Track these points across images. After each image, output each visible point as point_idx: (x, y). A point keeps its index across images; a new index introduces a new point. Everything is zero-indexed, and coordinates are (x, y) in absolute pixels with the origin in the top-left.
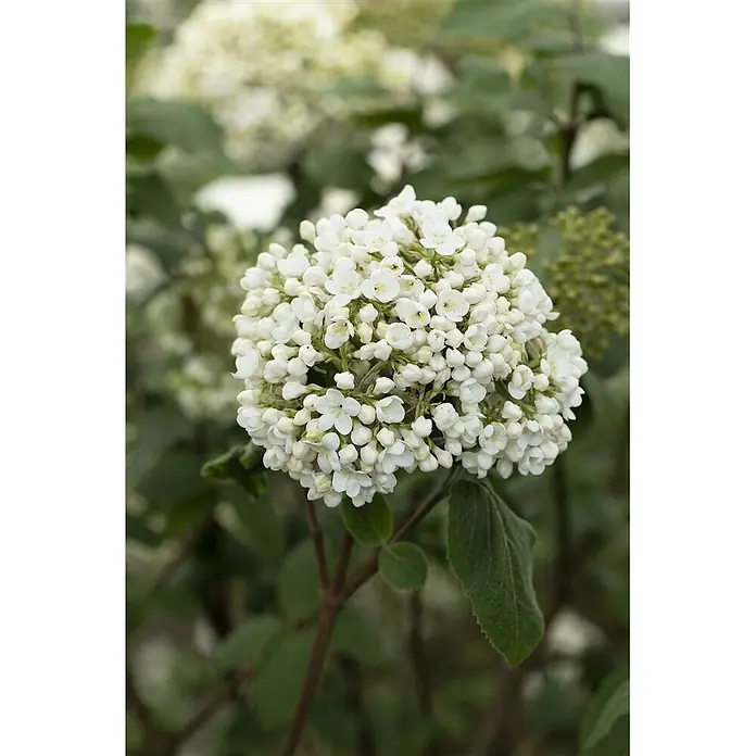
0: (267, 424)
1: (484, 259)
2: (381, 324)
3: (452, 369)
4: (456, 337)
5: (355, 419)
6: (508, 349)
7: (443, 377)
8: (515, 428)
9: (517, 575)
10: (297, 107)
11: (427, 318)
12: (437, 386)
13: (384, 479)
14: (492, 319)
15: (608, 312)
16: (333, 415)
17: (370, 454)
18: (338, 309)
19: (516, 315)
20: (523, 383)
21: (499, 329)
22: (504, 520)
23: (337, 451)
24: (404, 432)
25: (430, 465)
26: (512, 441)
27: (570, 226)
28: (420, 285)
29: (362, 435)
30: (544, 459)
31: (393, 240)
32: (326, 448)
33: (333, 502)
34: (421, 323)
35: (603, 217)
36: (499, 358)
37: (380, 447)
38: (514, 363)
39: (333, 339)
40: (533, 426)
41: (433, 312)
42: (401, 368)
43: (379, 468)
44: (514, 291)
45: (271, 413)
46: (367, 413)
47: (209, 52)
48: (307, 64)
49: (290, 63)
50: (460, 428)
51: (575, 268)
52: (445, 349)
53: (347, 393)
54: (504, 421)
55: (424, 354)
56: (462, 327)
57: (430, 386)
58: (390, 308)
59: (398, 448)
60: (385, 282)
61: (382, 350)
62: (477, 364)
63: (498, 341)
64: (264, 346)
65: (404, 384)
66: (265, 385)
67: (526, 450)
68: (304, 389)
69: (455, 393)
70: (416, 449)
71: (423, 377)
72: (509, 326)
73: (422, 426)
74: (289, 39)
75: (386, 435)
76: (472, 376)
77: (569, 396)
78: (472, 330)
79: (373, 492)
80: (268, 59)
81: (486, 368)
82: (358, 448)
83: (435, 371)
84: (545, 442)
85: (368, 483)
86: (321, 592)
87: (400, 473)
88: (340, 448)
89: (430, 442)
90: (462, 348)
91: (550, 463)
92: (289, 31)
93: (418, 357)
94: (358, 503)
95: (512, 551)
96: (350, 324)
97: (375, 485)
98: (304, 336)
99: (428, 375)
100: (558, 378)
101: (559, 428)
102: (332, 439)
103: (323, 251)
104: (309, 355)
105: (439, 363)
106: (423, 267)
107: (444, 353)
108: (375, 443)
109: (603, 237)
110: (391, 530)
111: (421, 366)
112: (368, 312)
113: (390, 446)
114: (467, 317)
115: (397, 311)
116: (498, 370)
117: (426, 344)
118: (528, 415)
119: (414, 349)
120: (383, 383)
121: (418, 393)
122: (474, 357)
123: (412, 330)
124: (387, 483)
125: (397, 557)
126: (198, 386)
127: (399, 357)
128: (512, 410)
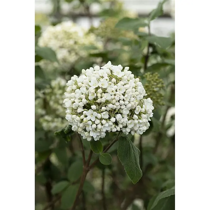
0: (73, 119)
1: (129, 79)
2: (103, 94)
3: (121, 105)
4: (122, 97)
5: (96, 117)
6: (135, 101)
7: (119, 107)
8: (136, 121)
9: (136, 160)
10: (73, 54)
11: (115, 92)
12: (117, 110)
13: (103, 133)
14: (131, 93)
15: (158, 99)
16: (91, 116)
17: (99, 126)
18: (92, 90)
19: (137, 93)
20: (138, 110)
21: (133, 96)
22: (132, 146)
23: (91, 126)
24: (108, 121)
25: (114, 130)
26: (135, 125)
27: (148, 77)
28: (113, 84)
29: (98, 122)
30: (143, 130)
31: (106, 73)
32: (88, 125)
33: (89, 139)
34: (113, 94)
35: (157, 75)
36: (133, 103)
37: (102, 125)
38: (136, 105)
39: (91, 97)
40: (141, 121)
41: (116, 91)
42: (108, 105)
43: (102, 130)
44: (136, 87)
45: (74, 116)
46: (99, 116)
47: (50, 39)
48: (76, 43)
49: (71, 42)
50: (122, 120)
51: (150, 87)
52: (119, 100)
53: (94, 111)
54: (133, 119)
55: (114, 101)
56: (124, 95)
57: (115, 110)
58: (105, 90)
59: (107, 125)
60: (104, 83)
61: (103, 100)
62: (127, 104)
63: (132, 99)
64: (73, 100)
65: (108, 109)
66: (73, 109)
67: (138, 128)
68: (83, 110)
69: (121, 112)
70: (111, 126)
71: (113, 107)
72: (135, 95)
73: (113, 120)
74: (71, 36)
75: (104, 122)
76: (126, 108)
77: (150, 114)
78: (126, 96)
79: (100, 137)
80: (66, 41)
81: (129, 106)
82: (97, 125)
83: (116, 106)
84: (143, 126)
85: (98, 134)
86: (83, 166)
87: (107, 132)
88: (92, 125)
89: (115, 124)
90: (124, 100)
91: (144, 132)
92: (71, 34)
93: (112, 102)
94: (96, 140)
95: (134, 154)
96: (95, 94)
97: (100, 135)
98: (83, 96)
99: (115, 107)
100: (147, 109)
101: (147, 123)
102: (90, 123)
103: (88, 76)
104: (85, 101)
105: (118, 104)
106: (114, 80)
107: (119, 101)
108: (101, 124)
109: (157, 80)
110: (103, 150)
111: (113, 104)
112: (100, 91)
113: (105, 124)
114: (125, 93)
115: (107, 90)
116: (132, 106)
117: (114, 99)
118: (139, 119)
119: (111, 100)
120: (104, 108)
121: (112, 112)
122: (127, 102)
123: (111, 95)
124: (104, 135)
125: (104, 157)
126: (48, 121)
127: (107, 102)
128: (135, 117)
